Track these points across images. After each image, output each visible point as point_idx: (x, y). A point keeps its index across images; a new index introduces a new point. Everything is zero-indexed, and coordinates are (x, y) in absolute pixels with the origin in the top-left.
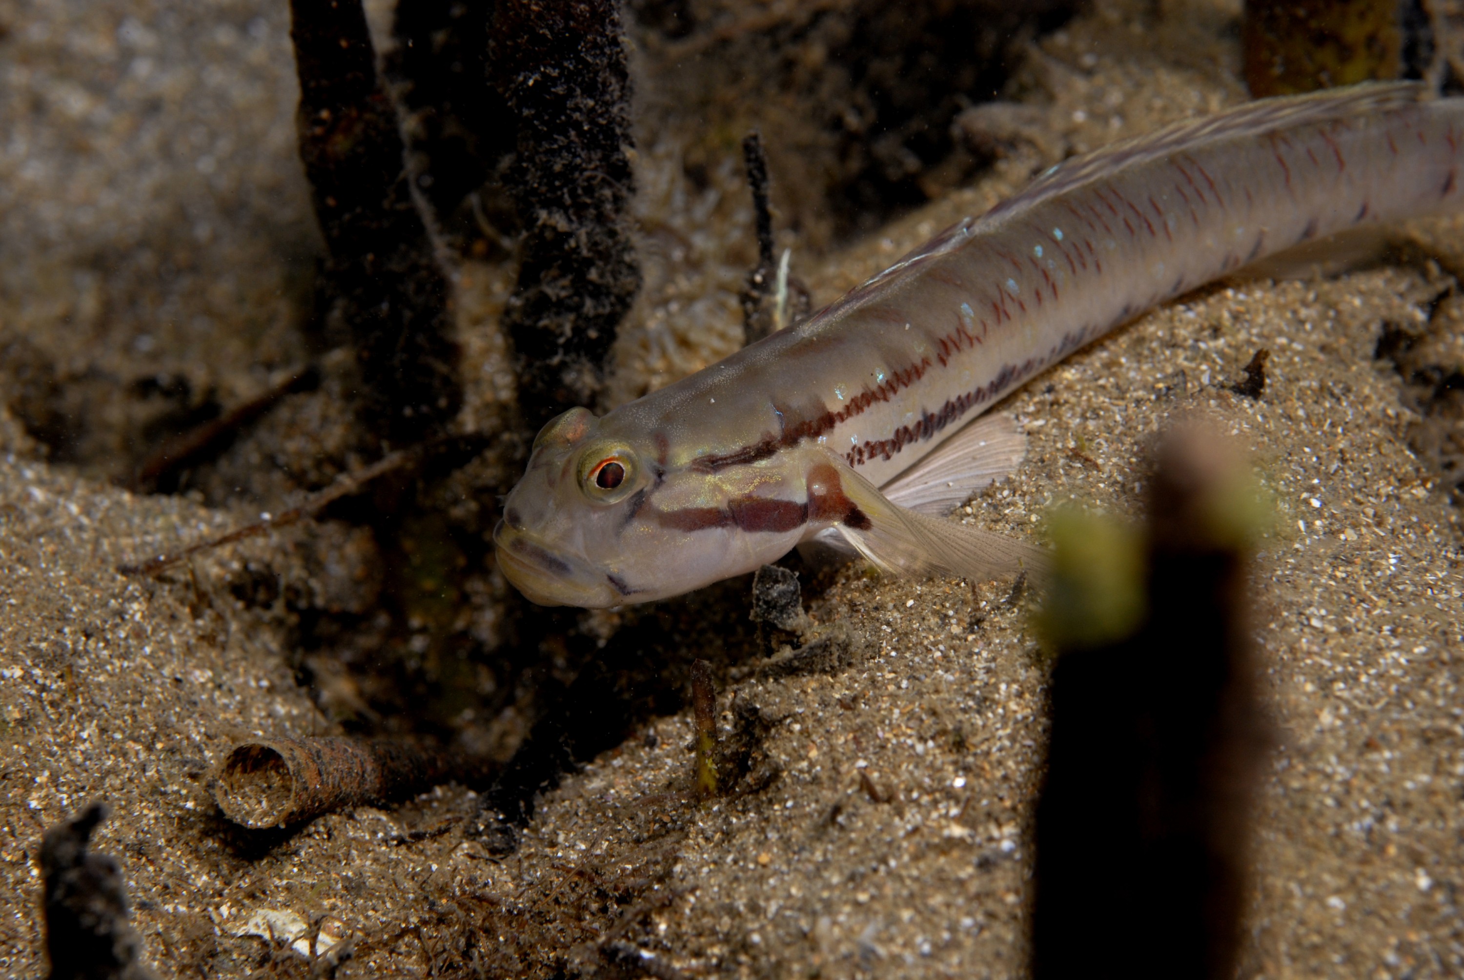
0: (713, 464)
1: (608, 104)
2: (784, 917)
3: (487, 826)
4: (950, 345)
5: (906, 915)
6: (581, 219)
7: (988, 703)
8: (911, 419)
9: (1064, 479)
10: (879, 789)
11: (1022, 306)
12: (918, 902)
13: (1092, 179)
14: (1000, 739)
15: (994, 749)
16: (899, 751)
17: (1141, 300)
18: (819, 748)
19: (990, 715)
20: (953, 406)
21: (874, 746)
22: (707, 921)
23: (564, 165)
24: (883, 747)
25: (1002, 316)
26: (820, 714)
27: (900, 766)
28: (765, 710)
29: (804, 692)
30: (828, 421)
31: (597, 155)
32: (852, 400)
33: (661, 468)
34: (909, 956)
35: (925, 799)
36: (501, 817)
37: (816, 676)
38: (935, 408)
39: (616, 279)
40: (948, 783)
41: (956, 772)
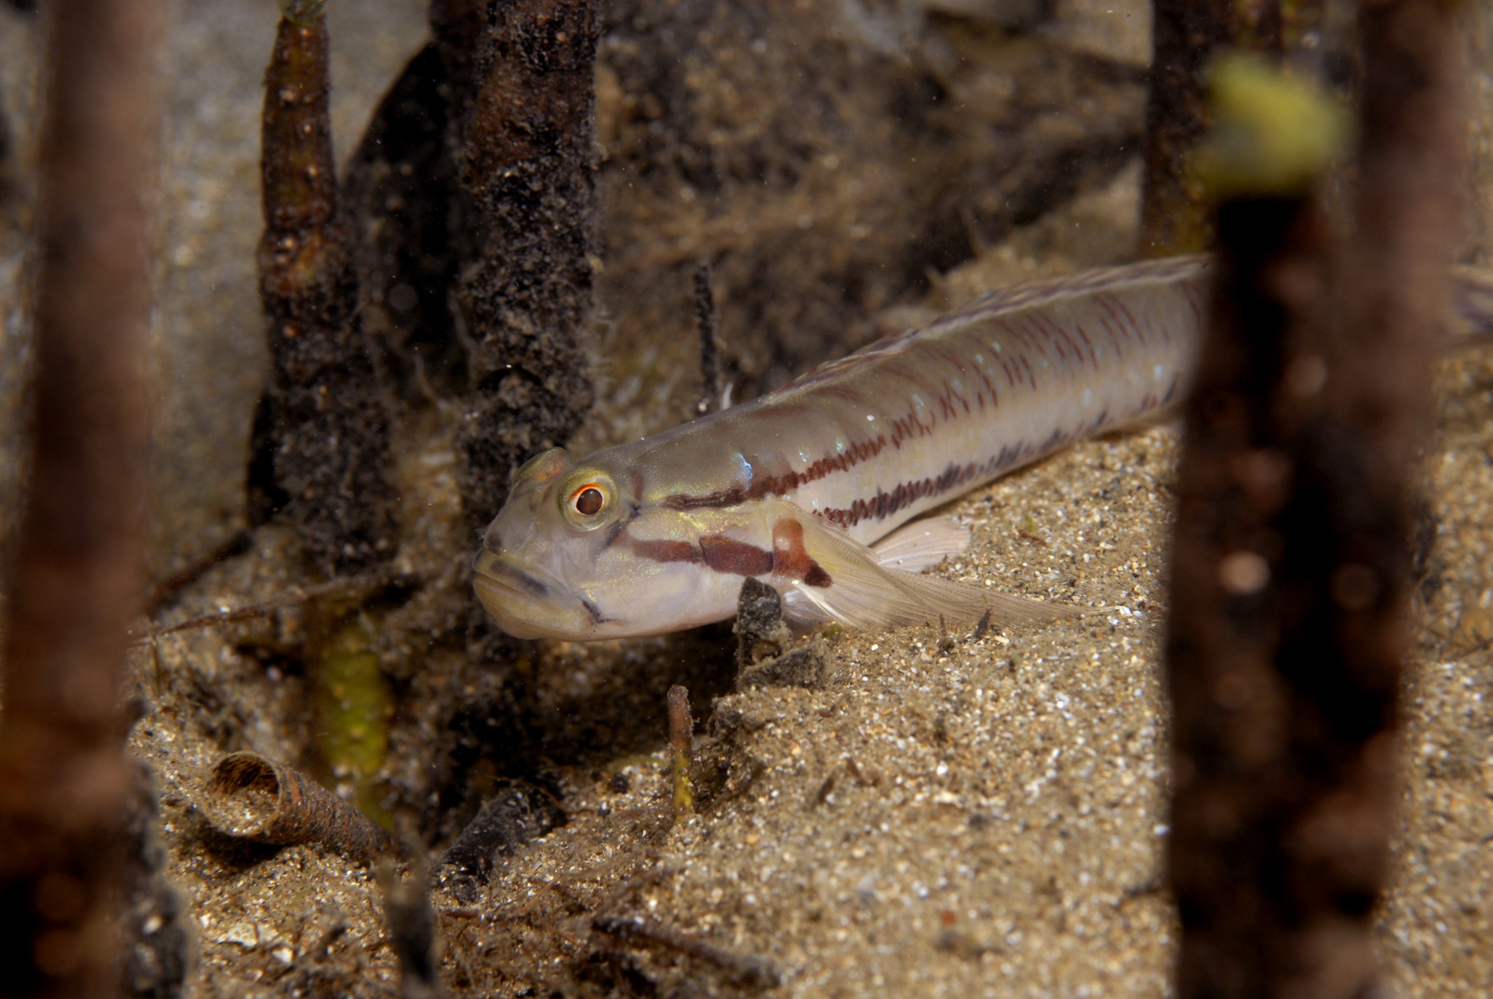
0: (685, 503)
1: (579, 206)
2: (778, 879)
3: (449, 878)
4: (903, 428)
5: (902, 867)
6: (545, 325)
7: (965, 706)
8: (868, 495)
9: (1014, 553)
10: (864, 775)
11: (966, 406)
12: (914, 857)
13: (1025, 306)
14: (979, 734)
15: (974, 743)
16: (882, 745)
17: (1070, 426)
18: (802, 746)
19: (968, 715)
20: (904, 491)
21: (857, 742)
22: (699, 893)
23: (534, 263)
24: (865, 742)
25: (949, 412)
26: (801, 720)
27: (883, 757)
28: (748, 714)
29: (784, 700)
30: (793, 481)
31: (565, 258)
32: (815, 464)
33: (637, 503)
34: (906, 900)
35: (910, 784)
36: (463, 869)
37: (795, 688)
38: (889, 489)
39: (571, 393)
40: (932, 769)
41: (938, 762)
